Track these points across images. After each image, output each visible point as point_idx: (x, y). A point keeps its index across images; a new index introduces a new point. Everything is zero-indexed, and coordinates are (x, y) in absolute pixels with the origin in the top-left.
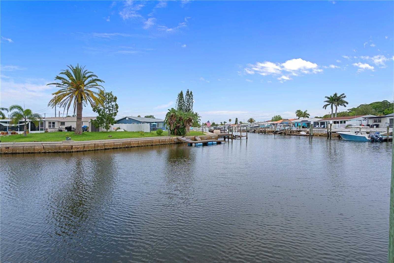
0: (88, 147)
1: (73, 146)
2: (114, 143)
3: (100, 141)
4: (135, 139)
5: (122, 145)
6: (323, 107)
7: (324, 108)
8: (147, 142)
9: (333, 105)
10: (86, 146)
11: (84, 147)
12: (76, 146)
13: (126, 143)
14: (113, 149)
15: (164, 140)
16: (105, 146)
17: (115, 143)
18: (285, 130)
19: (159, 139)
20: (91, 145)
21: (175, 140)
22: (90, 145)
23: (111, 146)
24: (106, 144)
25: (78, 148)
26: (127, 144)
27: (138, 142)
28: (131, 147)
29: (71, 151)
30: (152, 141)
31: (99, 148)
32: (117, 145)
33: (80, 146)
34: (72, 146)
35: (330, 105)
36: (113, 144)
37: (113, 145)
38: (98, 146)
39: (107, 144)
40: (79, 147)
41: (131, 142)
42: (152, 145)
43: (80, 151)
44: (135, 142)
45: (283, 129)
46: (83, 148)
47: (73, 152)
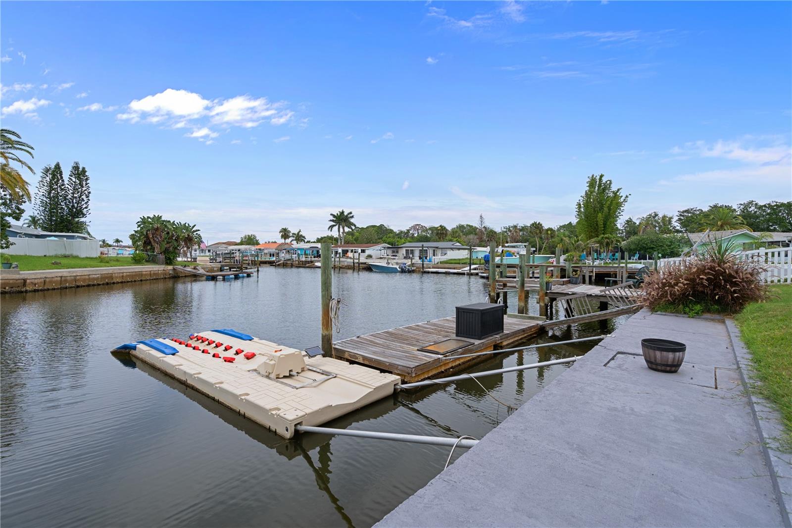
0: (51, 282)
1: (28, 281)
2: (89, 275)
3: (69, 272)
4: (119, 269)
5: (100, 279)
6: (329, 228)
7: (330, 230)
8: (135, 275)
9: (341, 226)
10: (47, 280)
11: (45, 281)
12: (33, 281)
13: (106, 275)
14: (89, 286)
15: (157, 272)
16: (76, 281)
17: (91, 276)
18: (292, 260)
19: (150, 270)
20: (56, 279)
21: (171, 272)
22: (53, 279)
23: (84, 280)
24: (78, 278)
25: (35, 285)
26: (107, 278)
27: (122, 274)
28: (114, 283)
29: (24, 289)
30: (141, 273)
31: (67, 284)
32: (94, 279)
33: (39, 281)
34: (25, 281)
35: (337, 226)
36: (87, 277)
37: (87, 279)
38: (66, 281)
39: (80, 277)
40: (36, 281)
41: (114, 274)
42: (141, 280)
43: (38, 291)
44: (119, 275)
45: (289, 258)
46: (42, 285)
47: (26, 292)
